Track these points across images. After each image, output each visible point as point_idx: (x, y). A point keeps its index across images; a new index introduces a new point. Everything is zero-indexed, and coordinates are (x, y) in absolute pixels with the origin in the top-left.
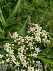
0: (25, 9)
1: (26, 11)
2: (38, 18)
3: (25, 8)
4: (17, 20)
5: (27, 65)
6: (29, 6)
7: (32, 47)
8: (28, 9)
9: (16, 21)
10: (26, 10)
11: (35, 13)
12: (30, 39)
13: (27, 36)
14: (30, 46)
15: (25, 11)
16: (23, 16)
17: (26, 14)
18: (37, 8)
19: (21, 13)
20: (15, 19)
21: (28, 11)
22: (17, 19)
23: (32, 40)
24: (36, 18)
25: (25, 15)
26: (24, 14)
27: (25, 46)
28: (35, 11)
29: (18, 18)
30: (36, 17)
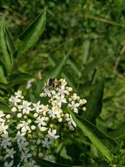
0: (86, 19)
1: (89, 24)
2: (115, 42)
3: (86, 16)
4: (64, 43)
5: (28, 159)
6: (98, 12)
7: (42, 126)
8: (93, 20)
9: (63, 47)
10: (89, 21)
11: (110, 28)
12: (41, 110)
13: (39, 103)
14: (39, 125)
15: (85, 24)
16: (80, 36)
17: (88, 31)
18: (117, 17)
19: (76, 28)
20: (61, 42)
21: (93, 25)
22: (64, 41)
23: (44, 113)
24: (110, 42)
25: (86, 33)
26: (83, 30)
27: (30, 121)
28: (110, 25)
29: (67, 40)
30: (111, 38)
